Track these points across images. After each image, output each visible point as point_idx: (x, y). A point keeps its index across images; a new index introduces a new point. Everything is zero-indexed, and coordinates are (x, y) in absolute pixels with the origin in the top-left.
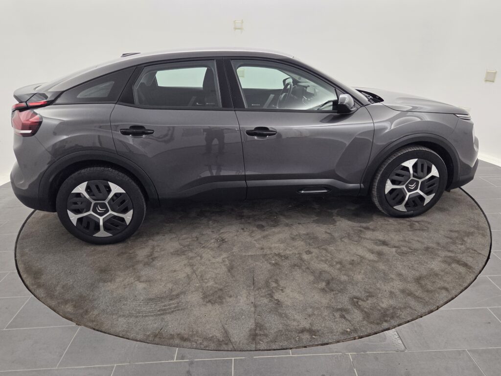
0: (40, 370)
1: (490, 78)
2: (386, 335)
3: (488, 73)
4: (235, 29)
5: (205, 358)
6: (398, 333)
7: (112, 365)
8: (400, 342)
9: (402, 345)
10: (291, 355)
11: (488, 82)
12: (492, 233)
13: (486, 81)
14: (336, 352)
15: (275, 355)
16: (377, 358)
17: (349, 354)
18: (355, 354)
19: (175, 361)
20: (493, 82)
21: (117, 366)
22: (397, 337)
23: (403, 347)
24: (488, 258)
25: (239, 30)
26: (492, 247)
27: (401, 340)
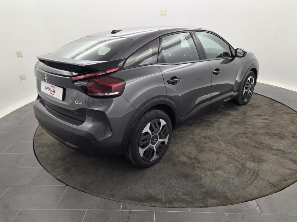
0: (45, 210)
2: (250, 204)
4: (161, 15)
5: (138, 210)
6: (257, 203)
7: (85, 210)
8: (258, 208)
9: (260, 210)
10: (190, 212)
14: (218, 212)
16: (243, 217)
17: (226, 213)
18: (229, 214)
19: (121, 210)
21: (88, 211)
22: (256, 205)
23: (260, 212)
27: (259, 207)
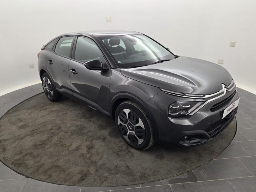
1: (233, 45)
3: (231, 42)
4: (107, 21)
10: (141, 187)
11: (231, 47)
12: (237, 120)
13: (231, 46)
14: (163, 184)
15: (133, 187)
16: (184, 186)
17: (170, 185)
18: (173, 185)
20: (234, 47)
24: (236, 133)
25: (109, 22)
26: (237, 127)
